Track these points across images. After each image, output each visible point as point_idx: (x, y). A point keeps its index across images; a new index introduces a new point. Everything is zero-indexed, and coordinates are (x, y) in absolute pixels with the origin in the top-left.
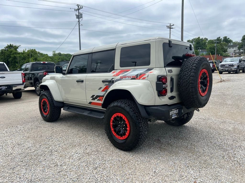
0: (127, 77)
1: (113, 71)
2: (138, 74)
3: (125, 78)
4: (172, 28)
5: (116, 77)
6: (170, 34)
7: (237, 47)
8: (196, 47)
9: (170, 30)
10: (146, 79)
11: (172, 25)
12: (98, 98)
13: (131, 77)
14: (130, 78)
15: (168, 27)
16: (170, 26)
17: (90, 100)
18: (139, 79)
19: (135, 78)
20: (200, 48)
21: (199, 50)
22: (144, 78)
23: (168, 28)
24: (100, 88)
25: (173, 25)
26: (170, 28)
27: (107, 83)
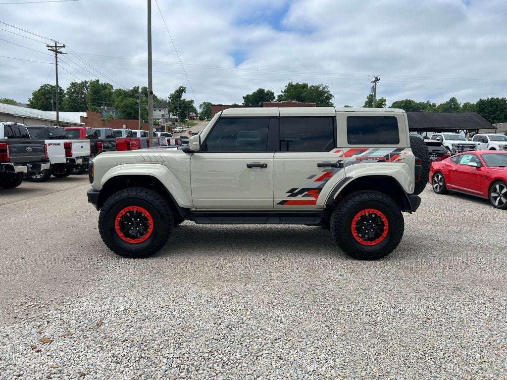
0: (370, 158)
1: (335, 150)
2: (388, 155)
3: (367, 159)
4: (61, 53)
5: (345, 159)
6: (57, 64)
7: (167, 109)
8: (93, 100)
9: (56, 55)
10: (403, 161)
11: (62, 47)
12: (306, 193)
13: (379, 159)
14: (376, 159)
15: (50, 48)
16: (56, 47)
17: (285, 197)
18: (392, 161)
19: (385, 160)
20: (105, 103)
21: (102, 107)
22: (399, 160)
23: (51, 50)
24: (313, 176)
25: (64, 47)
26: (57, 52)
27: (329, 168)
